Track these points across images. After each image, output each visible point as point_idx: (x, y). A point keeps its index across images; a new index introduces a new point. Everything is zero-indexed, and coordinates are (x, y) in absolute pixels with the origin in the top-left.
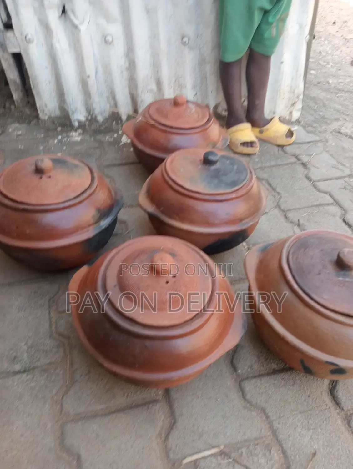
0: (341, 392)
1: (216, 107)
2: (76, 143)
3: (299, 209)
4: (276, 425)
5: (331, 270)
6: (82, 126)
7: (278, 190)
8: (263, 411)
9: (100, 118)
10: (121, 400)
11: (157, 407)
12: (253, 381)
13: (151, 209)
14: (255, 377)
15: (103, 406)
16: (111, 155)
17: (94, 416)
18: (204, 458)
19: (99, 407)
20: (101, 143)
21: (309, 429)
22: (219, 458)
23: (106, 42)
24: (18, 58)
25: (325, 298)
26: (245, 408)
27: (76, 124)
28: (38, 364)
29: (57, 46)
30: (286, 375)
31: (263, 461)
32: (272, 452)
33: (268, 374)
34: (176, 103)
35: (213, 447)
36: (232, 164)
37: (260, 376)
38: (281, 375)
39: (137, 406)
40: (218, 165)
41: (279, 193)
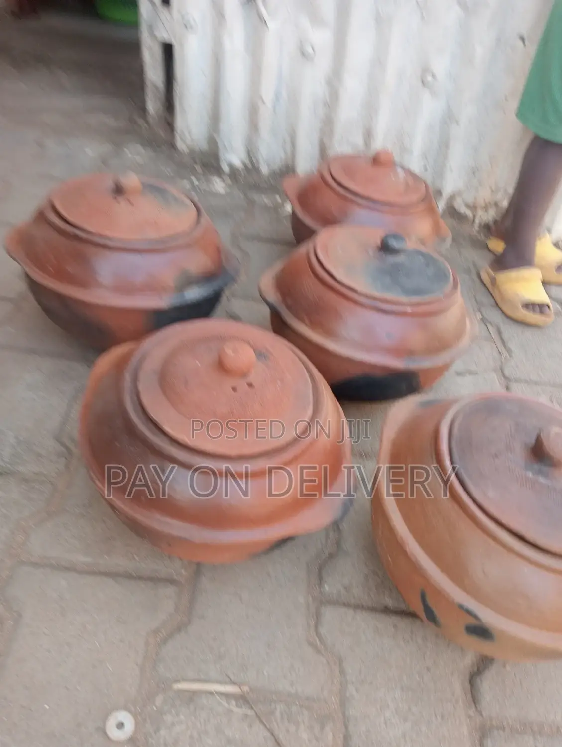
0: (487, 684)
1: (452, 198)
2: (216, 195)
3: (536, 383)
4: (351, 689)
5: (518, 456)
6: (234, 173)
7: (512, 345)
8: (341, 661)
9: (265, 170)
10: (119, 561)
11: (170, 590)
12: (343, 610)
13: (273, 296)
14: (347, 605)
15: (88, 560)
16: (261, 224)
17: (70, 568)
18: (211, 693)
19: (82, 559)
20: (251, 203)
21: (405, 720)
22: (234, 702)
23: (303, 54)
24: (168, 50)
25: (489, 496)
26: (311, 644)
27: (226, 168)
28: (21, 468)
29: (227, 44)
30: (404, 623)
31: (305, 736)
32: (328, 728)
33: (373, 609)
34: (377, 161)
35: (233, 683)
36: (427, 265)
37: (358, 607)
38: (395, 619)
39: (140, 578)
40: (400, 259)
41: (509, 351)
